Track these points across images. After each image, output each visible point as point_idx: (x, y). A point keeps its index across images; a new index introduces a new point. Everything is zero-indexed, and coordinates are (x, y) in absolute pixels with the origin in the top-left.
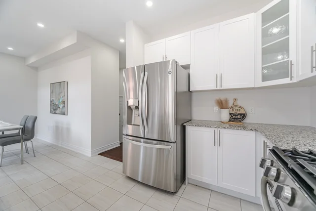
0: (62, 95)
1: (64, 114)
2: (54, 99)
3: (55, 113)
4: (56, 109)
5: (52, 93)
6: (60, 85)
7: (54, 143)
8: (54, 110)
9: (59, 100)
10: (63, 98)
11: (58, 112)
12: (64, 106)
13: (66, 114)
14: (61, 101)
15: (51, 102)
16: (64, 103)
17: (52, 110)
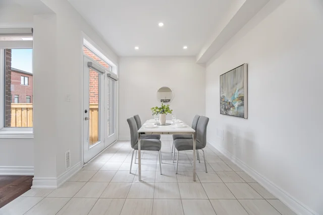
0: (239, 86)
1: (242, 116)
2: (225, 95)
3: (226, 114)
4: (229, 109)
5: (222, 87)
6: (235, 72)
7: (225, 155)
8: (225, 109)
9: (233, 95)
10: (240, 92)
11: (230, 112)
12: (242, 105)
13: (245, 117)
14: (236, 96)
15: (222, 99)
16: (242, 99)
17: (223, 110)
